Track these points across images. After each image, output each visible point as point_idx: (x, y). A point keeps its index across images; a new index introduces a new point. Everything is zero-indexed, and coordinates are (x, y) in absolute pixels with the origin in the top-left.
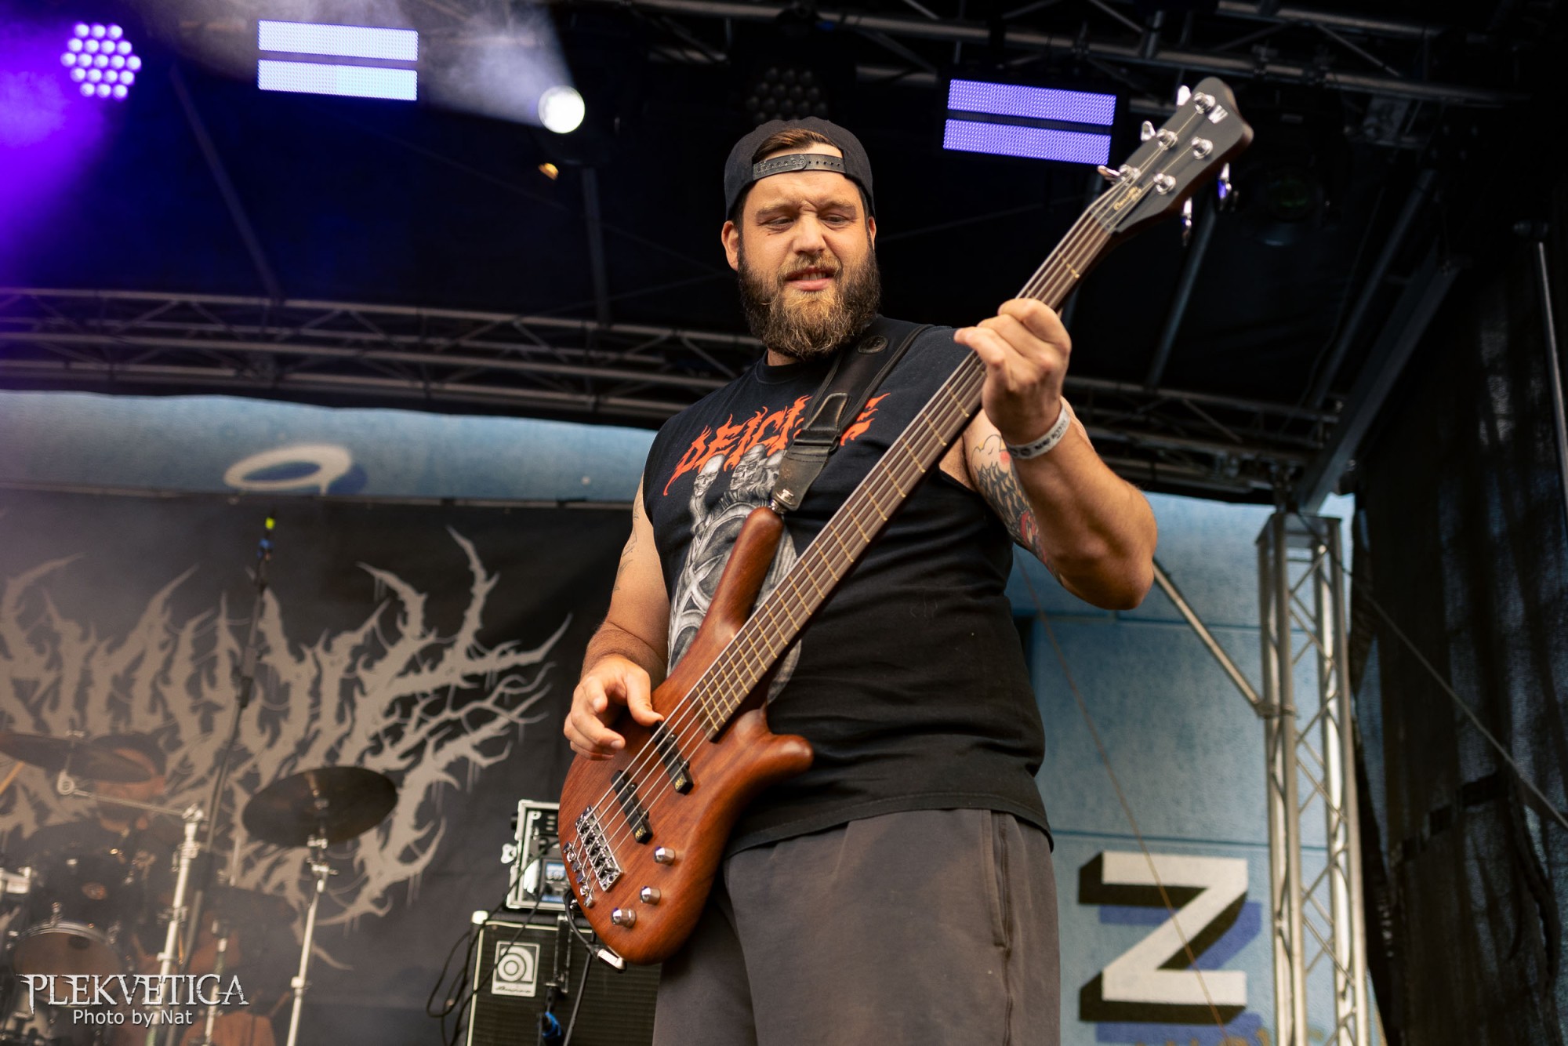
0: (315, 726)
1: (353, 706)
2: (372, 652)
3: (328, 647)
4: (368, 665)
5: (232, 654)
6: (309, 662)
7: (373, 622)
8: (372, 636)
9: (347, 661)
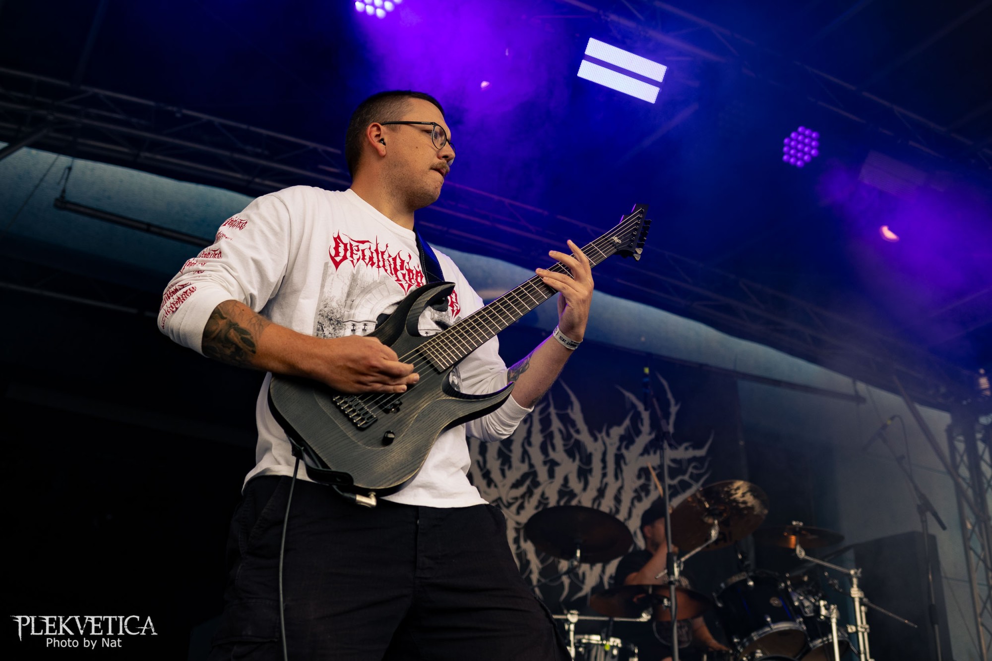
0: (605, 480)
1: (621, 471)
2: (627, 440)
3: (608, 434)
4: (627, 448)
5: (560, 431)
6: (600, 442)
7: (627, 422)
8: (627, 430)
9: (617, 444)
